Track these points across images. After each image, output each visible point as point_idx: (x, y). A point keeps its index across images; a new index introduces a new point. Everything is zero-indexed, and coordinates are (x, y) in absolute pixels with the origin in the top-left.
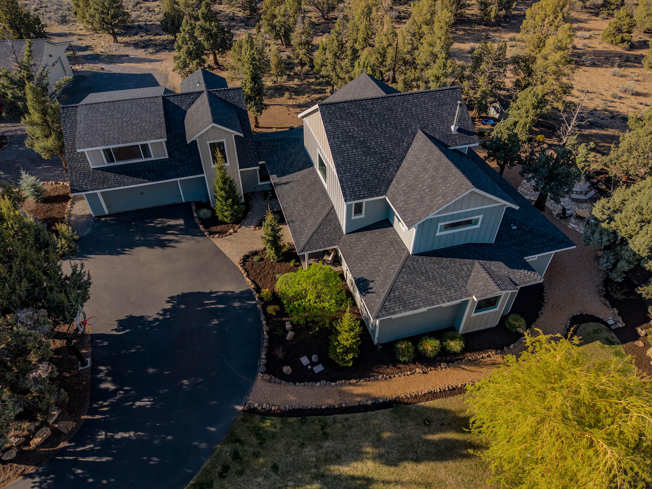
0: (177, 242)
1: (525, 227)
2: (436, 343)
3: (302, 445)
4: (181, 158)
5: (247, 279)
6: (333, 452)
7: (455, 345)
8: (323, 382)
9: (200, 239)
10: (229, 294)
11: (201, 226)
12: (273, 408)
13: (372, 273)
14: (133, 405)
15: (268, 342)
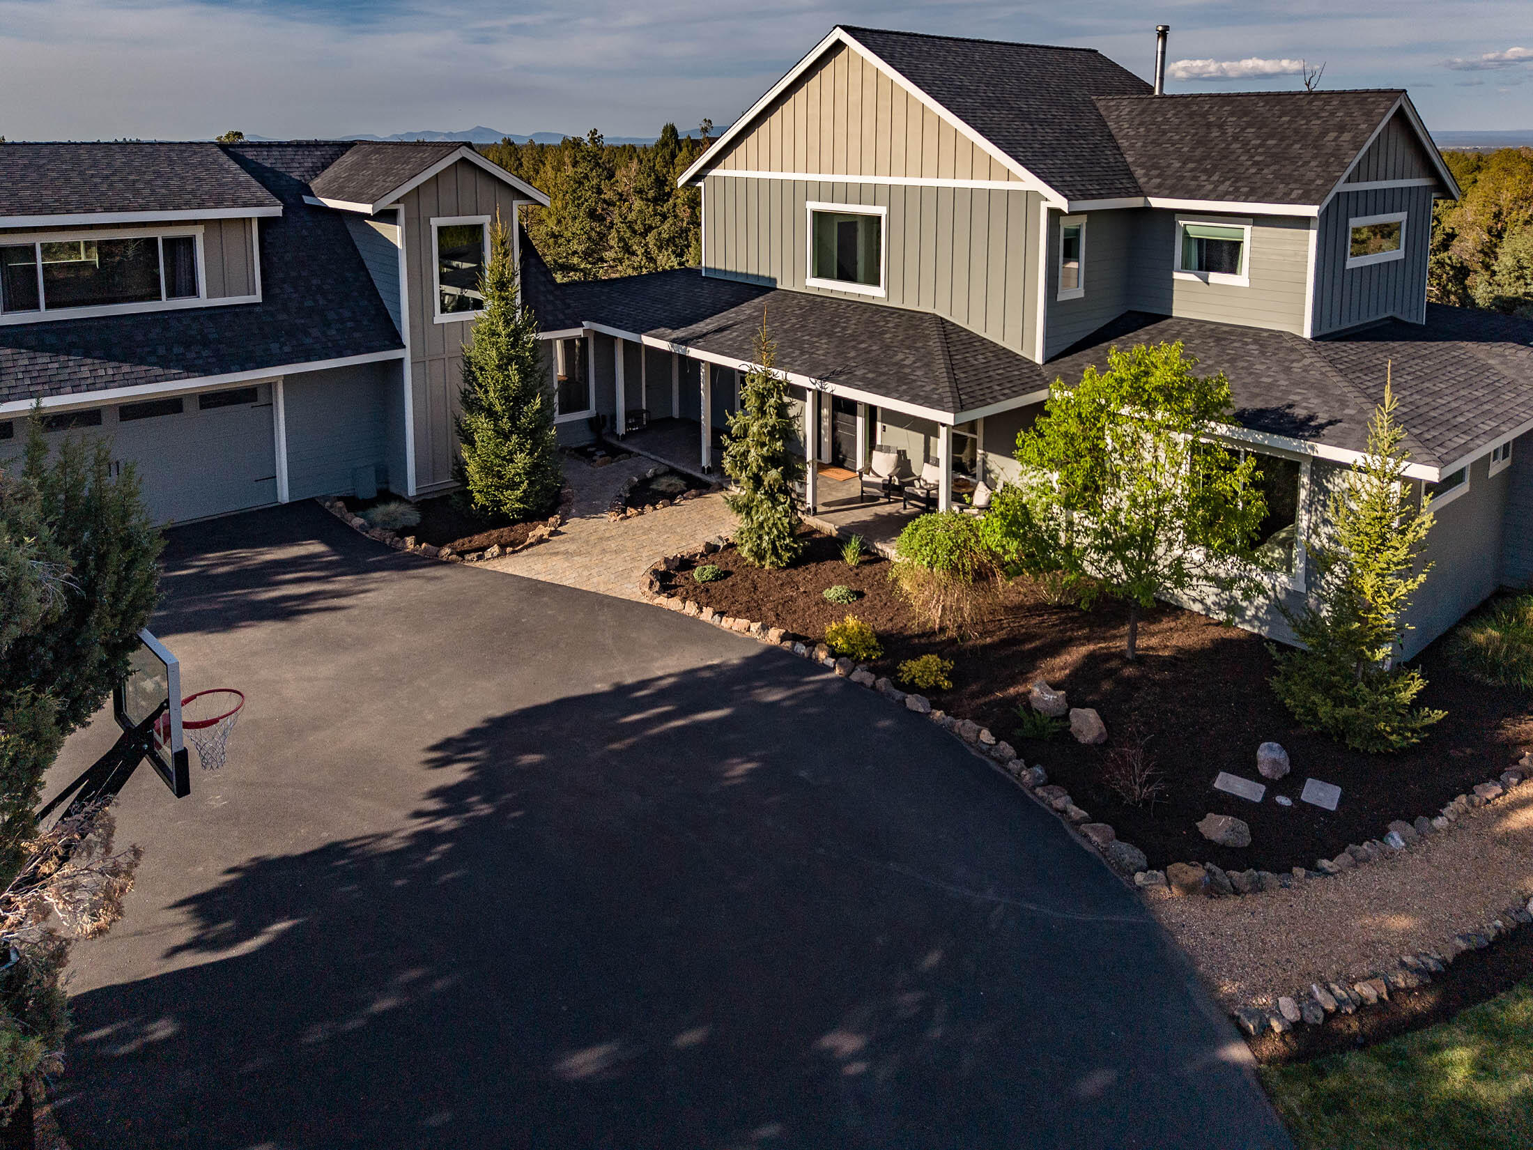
5: (727, 623)
11: (409, 542)
12: (1368, 993)
15: (1029, 765)
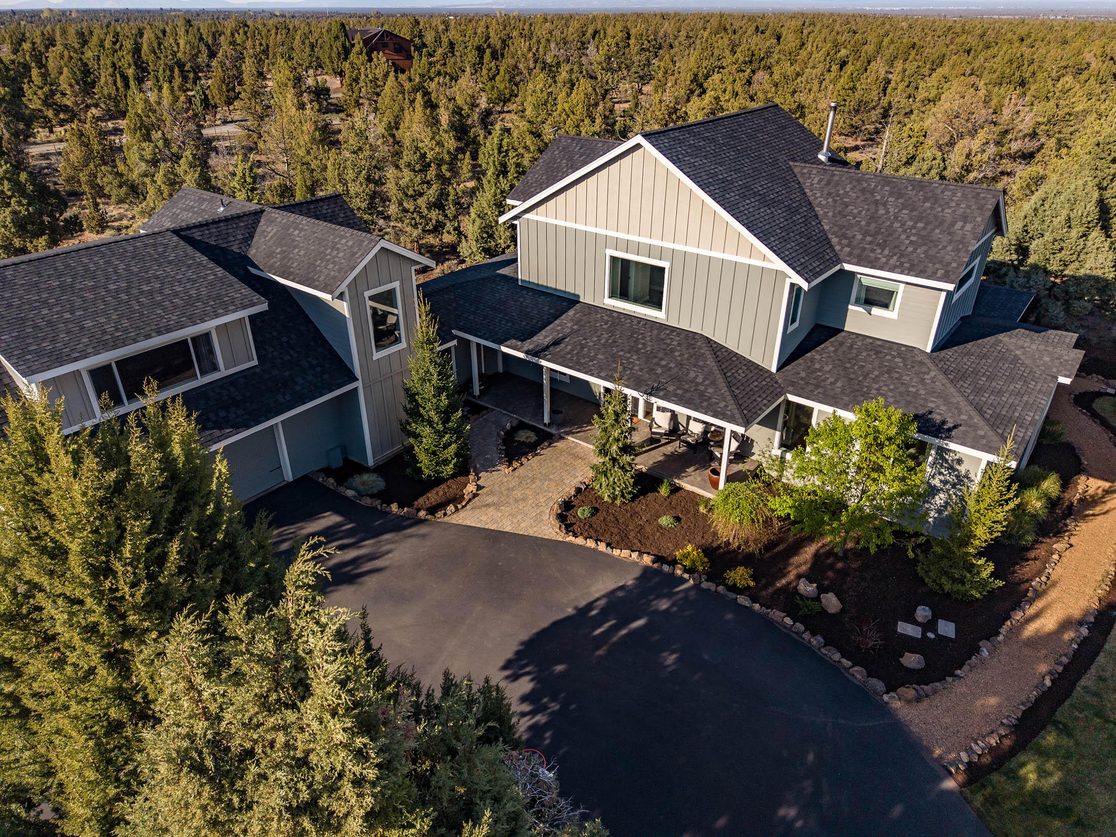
0: (372, 557)
4: (287, 358)
5: (616, 552)
8: (986, 645)
9: (423, 530)
10: (620, 594)
11: (394, 507)
12: (992, 742)
13: (911, 402)
15: (813, 634)
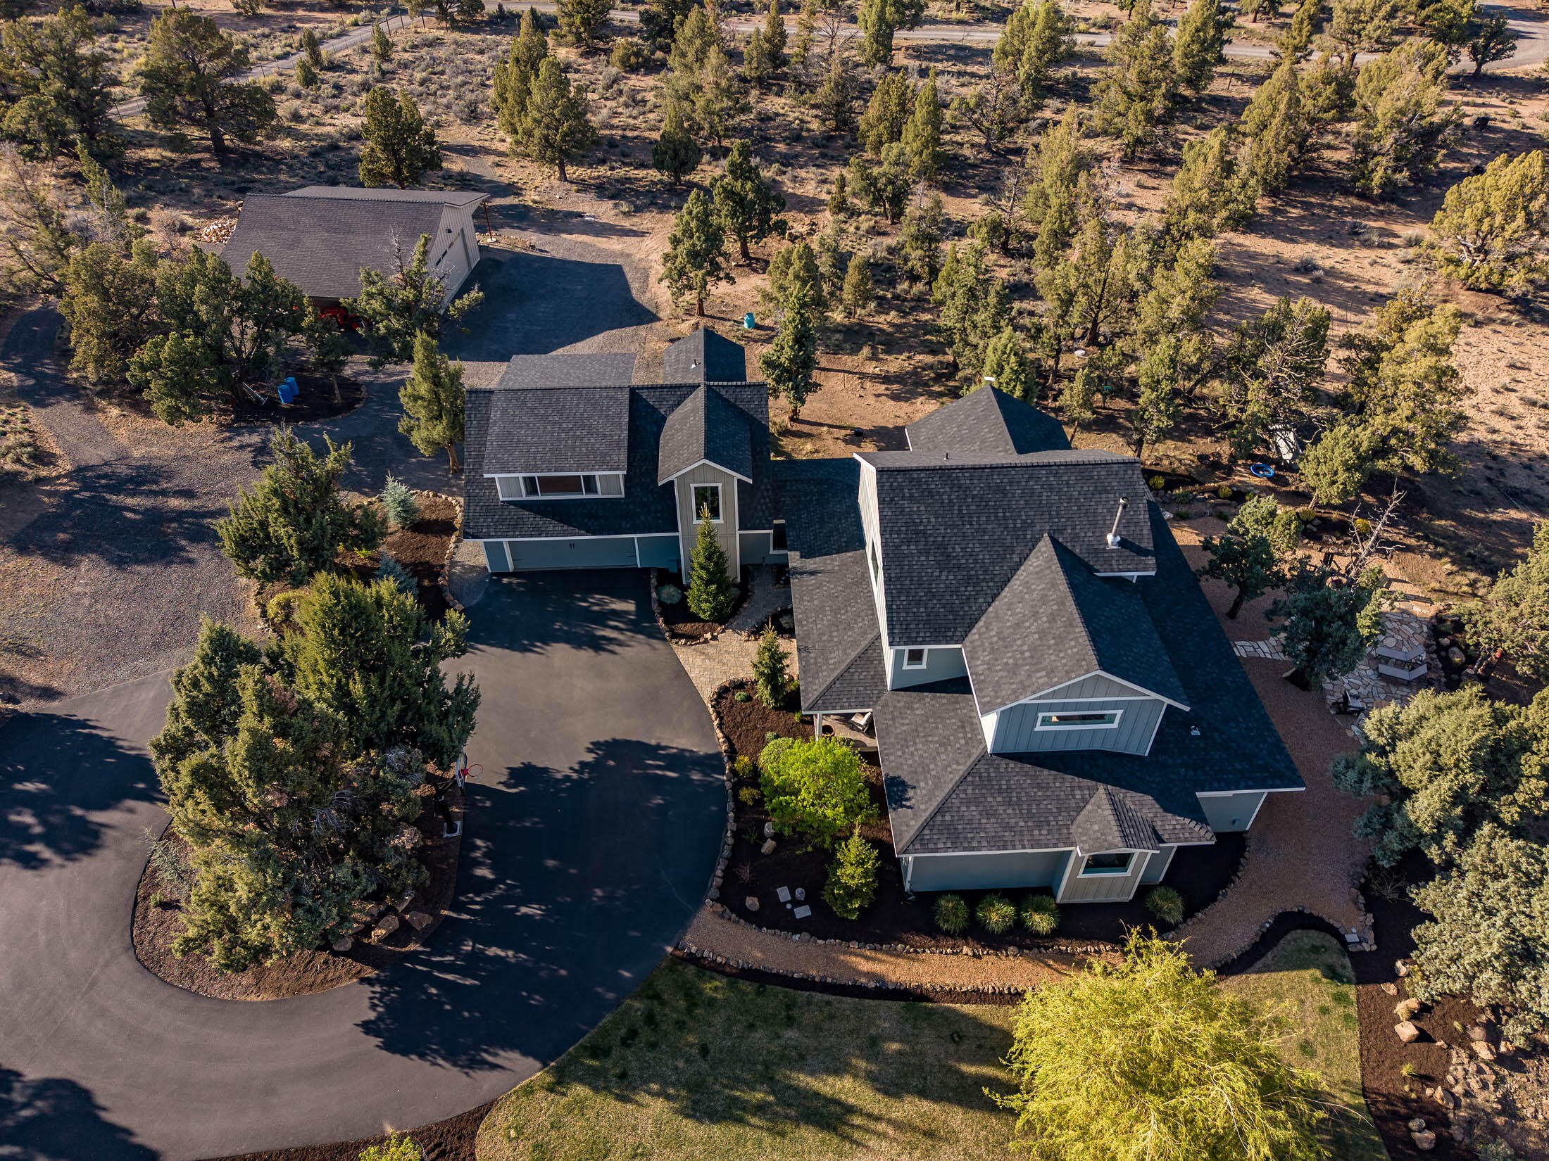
0: (621, 644)
1: (1216, 734)
2: (1009, 910)
3: (751, 1027)
4: (645, 499)
5: (718, 731)
6: (796, 1048)
7: (1042, 922)
8: (806, 936)
9: (655, 643)
11: (660, 620)
12: (719, 959)
13: (916, 773)
14: (516, 910)
15: (730, 849)
